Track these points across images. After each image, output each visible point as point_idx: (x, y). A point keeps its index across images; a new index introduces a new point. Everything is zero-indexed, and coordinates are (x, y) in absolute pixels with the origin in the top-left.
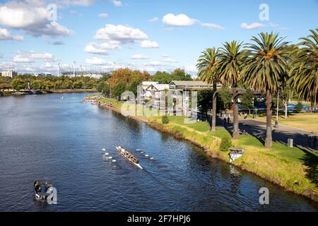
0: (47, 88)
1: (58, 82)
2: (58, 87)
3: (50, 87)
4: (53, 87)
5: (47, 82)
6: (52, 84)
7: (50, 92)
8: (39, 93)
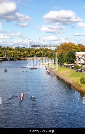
0: (17, 56)
1: (25, 52)
2: (25, 56)
3: (19, 56)
4: (21, 56)
5: (18, 52)
6: (21, 54)
7: (19, 59)
8: (12, 60)
